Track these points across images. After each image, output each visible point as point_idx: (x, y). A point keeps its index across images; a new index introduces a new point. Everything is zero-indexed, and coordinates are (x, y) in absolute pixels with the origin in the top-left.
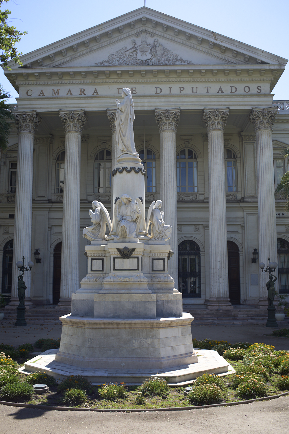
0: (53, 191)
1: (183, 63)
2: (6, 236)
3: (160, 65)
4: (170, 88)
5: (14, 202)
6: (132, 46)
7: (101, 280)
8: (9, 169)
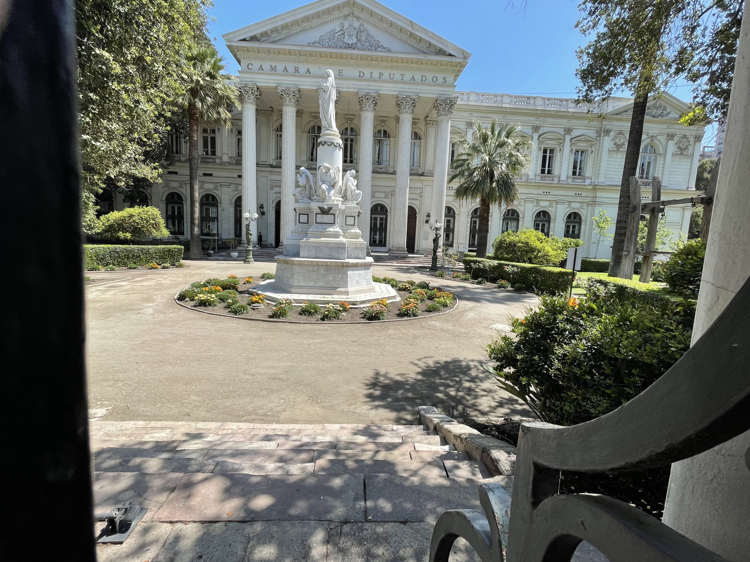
0: (274, 158)
1: (383, 50)
2: (236, 193)
3: (363, 50)
4: (371, 73)
5: (241, 164)
6: (340, 29)
7: (306, 229)
8: (236, 136)
